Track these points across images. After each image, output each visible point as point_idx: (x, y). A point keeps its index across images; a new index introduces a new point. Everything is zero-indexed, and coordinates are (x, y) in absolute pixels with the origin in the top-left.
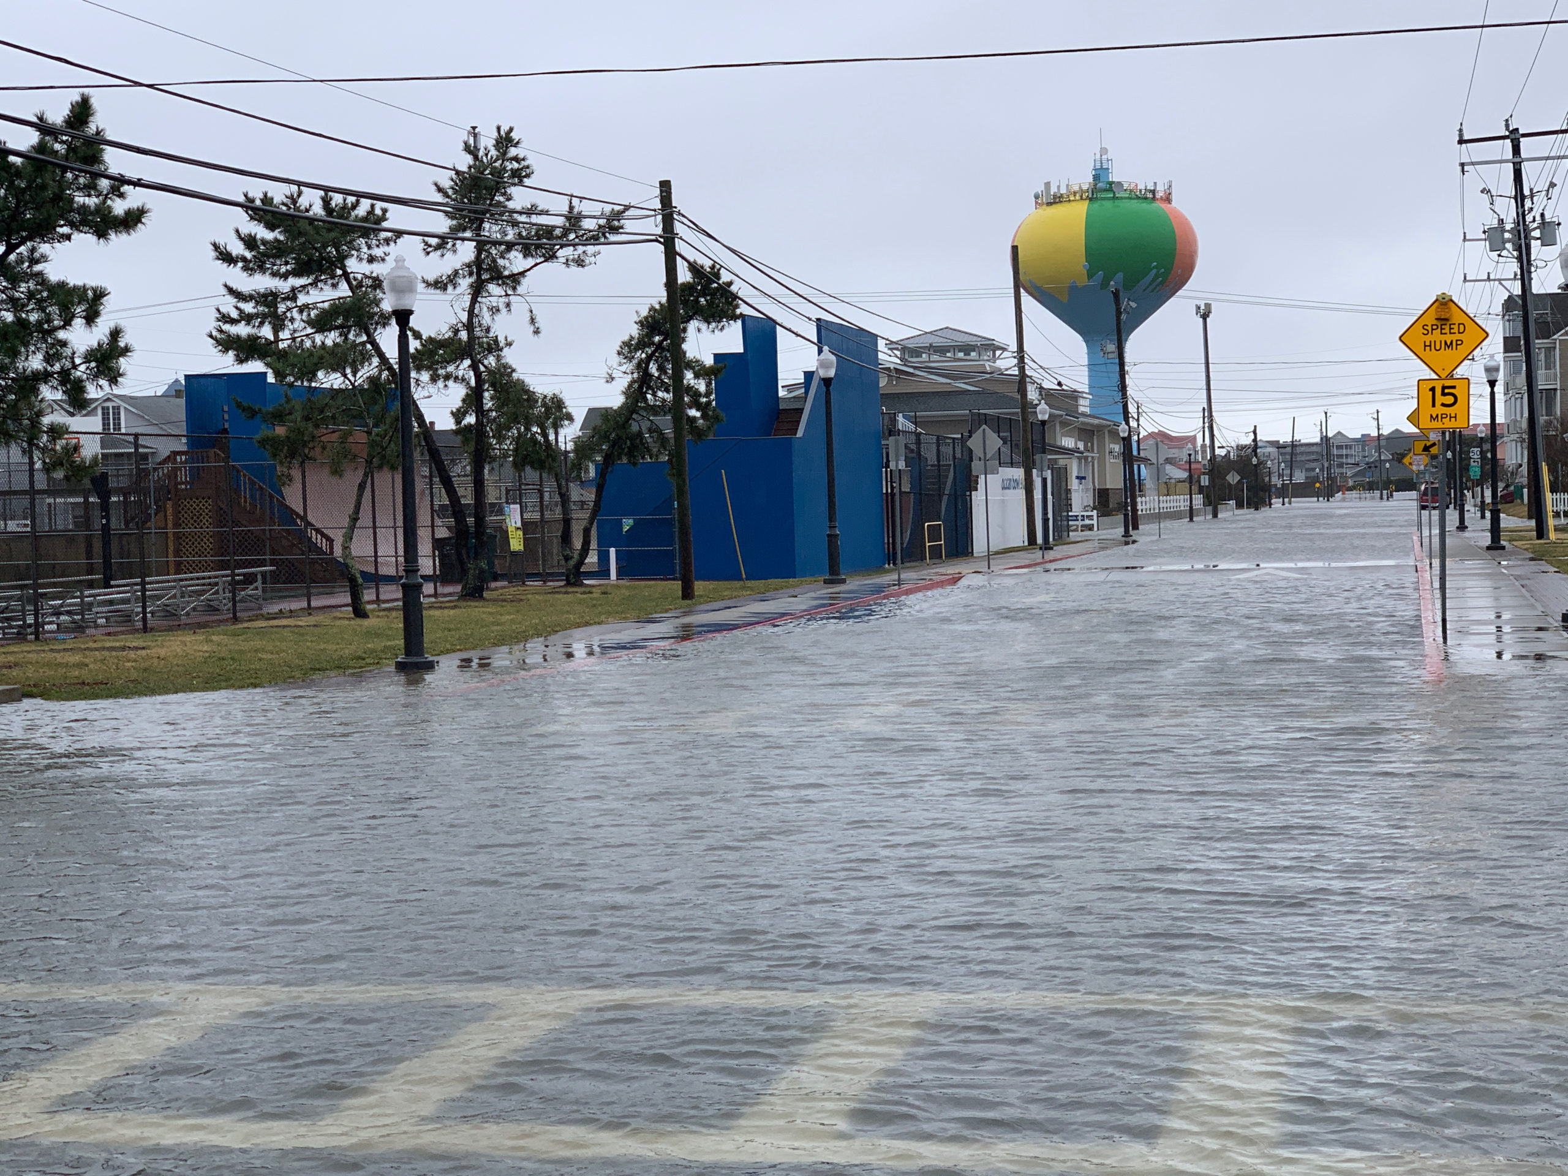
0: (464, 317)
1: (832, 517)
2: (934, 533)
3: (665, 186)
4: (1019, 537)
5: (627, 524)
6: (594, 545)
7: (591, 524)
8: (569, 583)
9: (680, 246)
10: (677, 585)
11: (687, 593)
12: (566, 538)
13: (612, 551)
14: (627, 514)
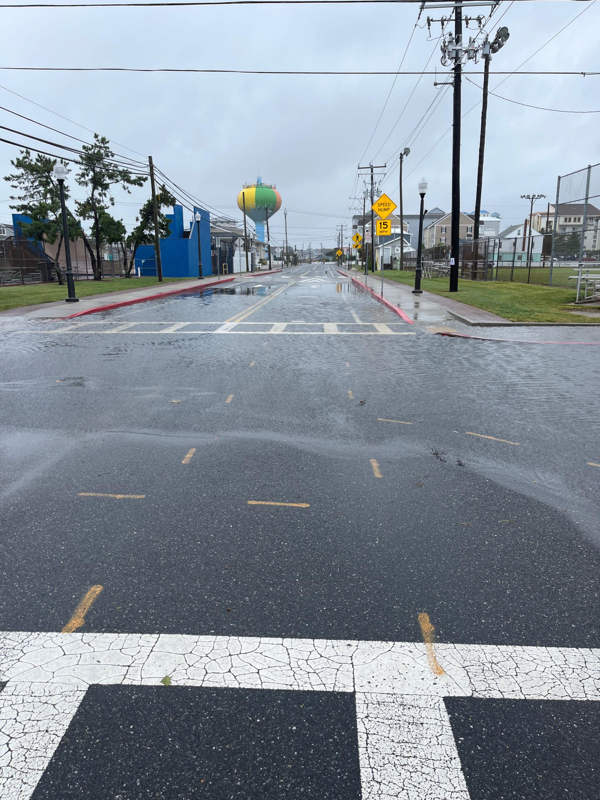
0: (91, 196)
1: (200, 260)
2: (225, 266)
3: (150, 158)
4: (245, 270)
5: (143, 261)
6: (134, 266)
7: (133, 260)
8: (126, 277)
9: (155, 177)
10: (157, 278)
11: (160, 280)
12: (125, 264)
13: (139, 269)
14: (143, 259)
